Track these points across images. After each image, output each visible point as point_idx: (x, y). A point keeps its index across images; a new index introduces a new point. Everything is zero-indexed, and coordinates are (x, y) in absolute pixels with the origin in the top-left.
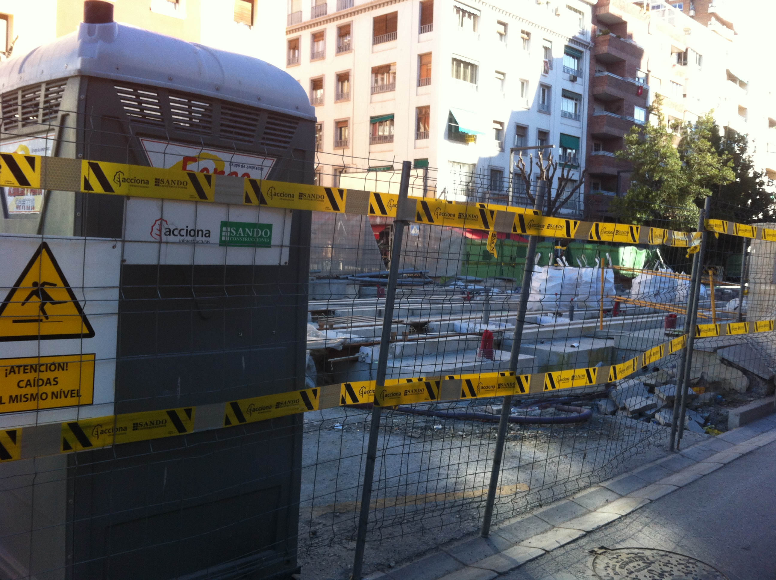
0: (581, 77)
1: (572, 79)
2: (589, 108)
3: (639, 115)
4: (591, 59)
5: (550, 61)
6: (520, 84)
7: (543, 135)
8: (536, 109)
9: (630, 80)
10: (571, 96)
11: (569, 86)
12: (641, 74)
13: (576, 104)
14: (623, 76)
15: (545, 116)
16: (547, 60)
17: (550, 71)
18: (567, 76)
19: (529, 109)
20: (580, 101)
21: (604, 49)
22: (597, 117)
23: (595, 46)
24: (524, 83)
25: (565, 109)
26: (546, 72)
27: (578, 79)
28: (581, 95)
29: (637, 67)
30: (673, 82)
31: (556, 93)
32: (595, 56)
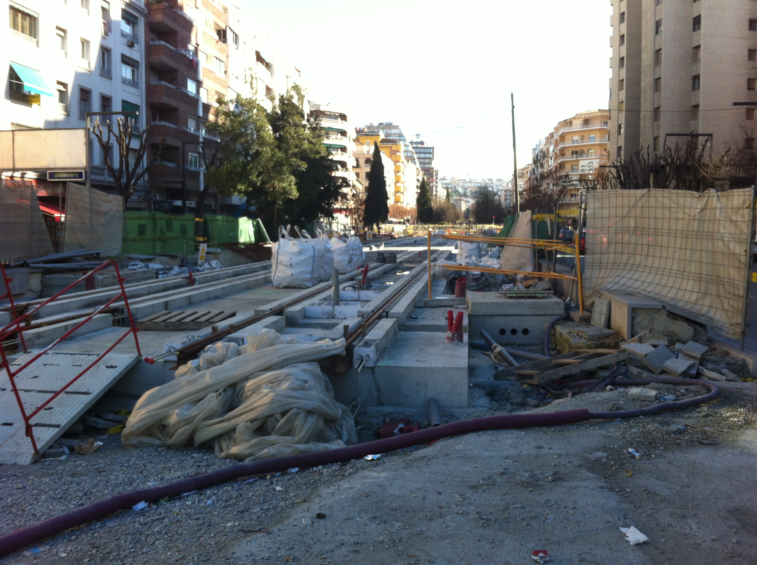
0: (138, 44)
1: (130, 44)
2: (146, 76)
3: (191, 87)
4: (145, 26)
5: (108, 23)
6: (81, 44)
7: (106, 101)
8: (98, 72)
9: (183, 52)
10: (130, 62)
11: (127, 52)
12: (191, 47)
13: (133, 71)
14: (175, 46)
15: (106, 81)
16: (106, 22)
17: (109, 34)
18: (125, 41)
19: (91, 72)
20: (138, 68)
21: (159, 17)
22: (154, 86)
23: (149, 13)
24: (85, 43)
25: (124, 75)
26: (106, 34)
27: (136, 45)
28: (138, 62)
29: (188, 40)
30: (217, 58)
31: (116, 58)
32: (149, 23)
